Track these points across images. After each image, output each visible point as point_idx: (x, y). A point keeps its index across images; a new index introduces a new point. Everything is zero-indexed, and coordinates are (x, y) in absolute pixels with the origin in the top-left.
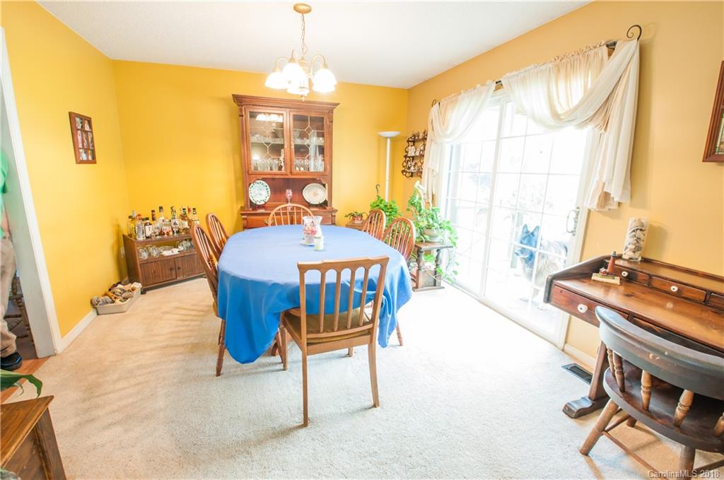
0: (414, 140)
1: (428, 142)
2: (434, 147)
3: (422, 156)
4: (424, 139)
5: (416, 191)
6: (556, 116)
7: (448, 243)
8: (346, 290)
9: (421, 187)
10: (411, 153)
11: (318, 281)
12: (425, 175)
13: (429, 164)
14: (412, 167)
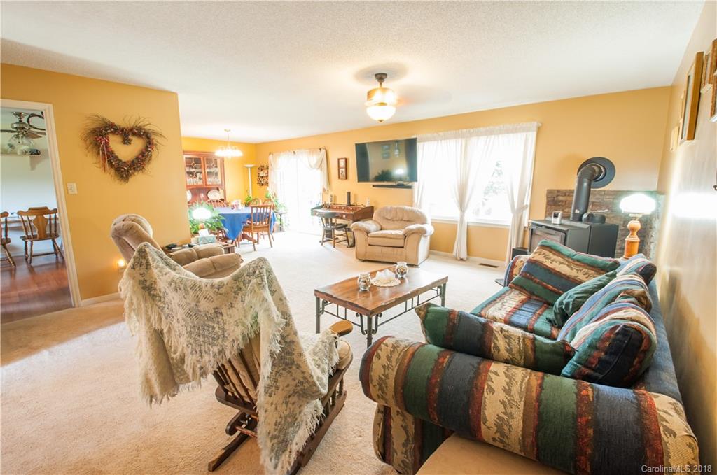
0: (261, 169)
1: (269, 170)
2: (272, 172)
3: (267, 176)
4: (267, 169)
5: (268, 191)
6: (311, 166)
7: (284, 212)
8: (262, 215)
9: (269, 189)
10: (261, 175)
11: (250, 212)
12: (270, 184)
13: (271, 179)
14: (262, 181)
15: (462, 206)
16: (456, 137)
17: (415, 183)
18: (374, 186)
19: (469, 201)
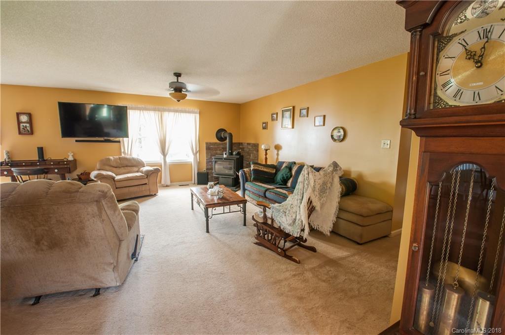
15: (164, 152)
16: (154, 110)
17: (125, 139)
18: (76, 141)
19: (168, 150)
